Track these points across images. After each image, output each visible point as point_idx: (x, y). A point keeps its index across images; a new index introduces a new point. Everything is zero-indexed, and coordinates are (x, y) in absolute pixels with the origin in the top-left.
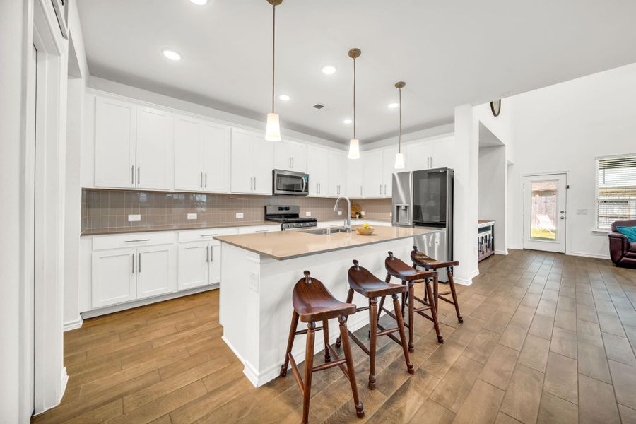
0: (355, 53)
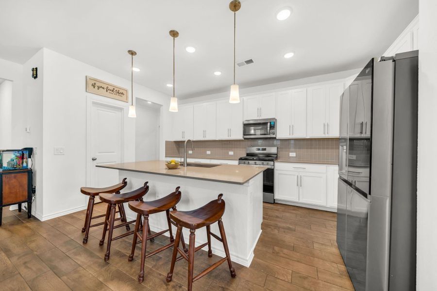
0: (174, 34)
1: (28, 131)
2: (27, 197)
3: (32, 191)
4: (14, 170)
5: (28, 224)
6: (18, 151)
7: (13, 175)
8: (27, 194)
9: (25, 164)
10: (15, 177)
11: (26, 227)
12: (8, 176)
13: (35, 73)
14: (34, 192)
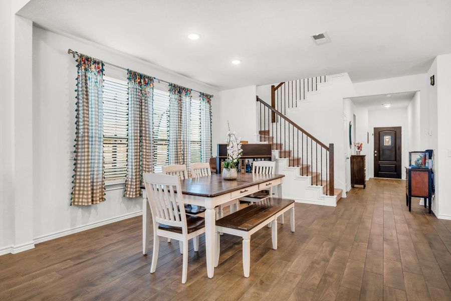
1: (430, 134)
2: (428, 194)
3: (432, 189)
4: (418, 168)
5: (427, 217)
6: (423, 152)
7: (418, 172)
8: (428, 190)
9: (427, 165)
10: (419, 174)
11: (425, 218)
12: (415, 172)
13: (433, 81)
14: (434, 191)
